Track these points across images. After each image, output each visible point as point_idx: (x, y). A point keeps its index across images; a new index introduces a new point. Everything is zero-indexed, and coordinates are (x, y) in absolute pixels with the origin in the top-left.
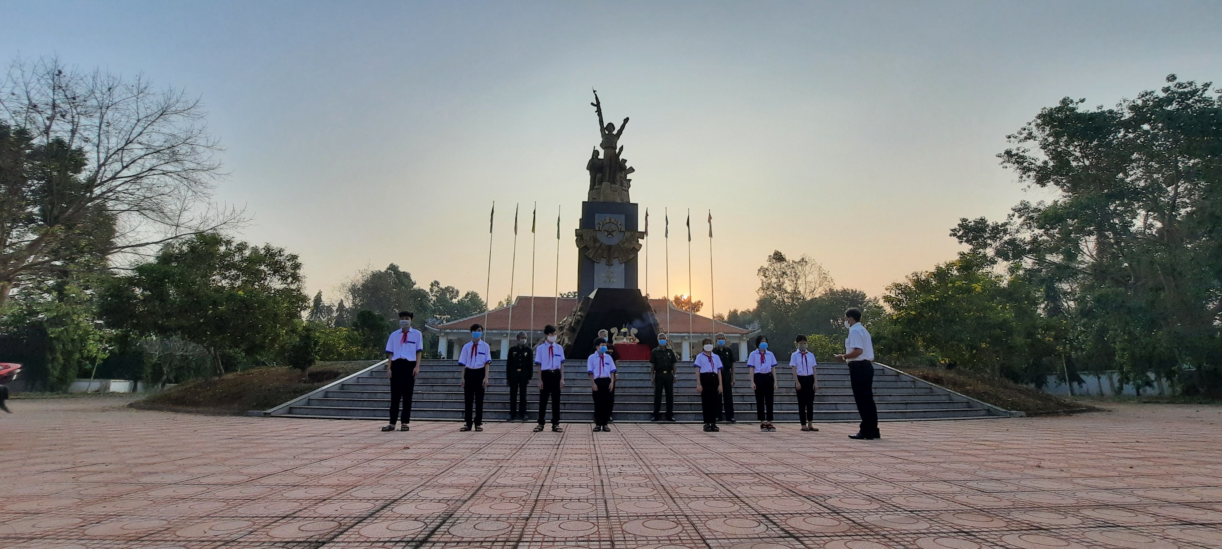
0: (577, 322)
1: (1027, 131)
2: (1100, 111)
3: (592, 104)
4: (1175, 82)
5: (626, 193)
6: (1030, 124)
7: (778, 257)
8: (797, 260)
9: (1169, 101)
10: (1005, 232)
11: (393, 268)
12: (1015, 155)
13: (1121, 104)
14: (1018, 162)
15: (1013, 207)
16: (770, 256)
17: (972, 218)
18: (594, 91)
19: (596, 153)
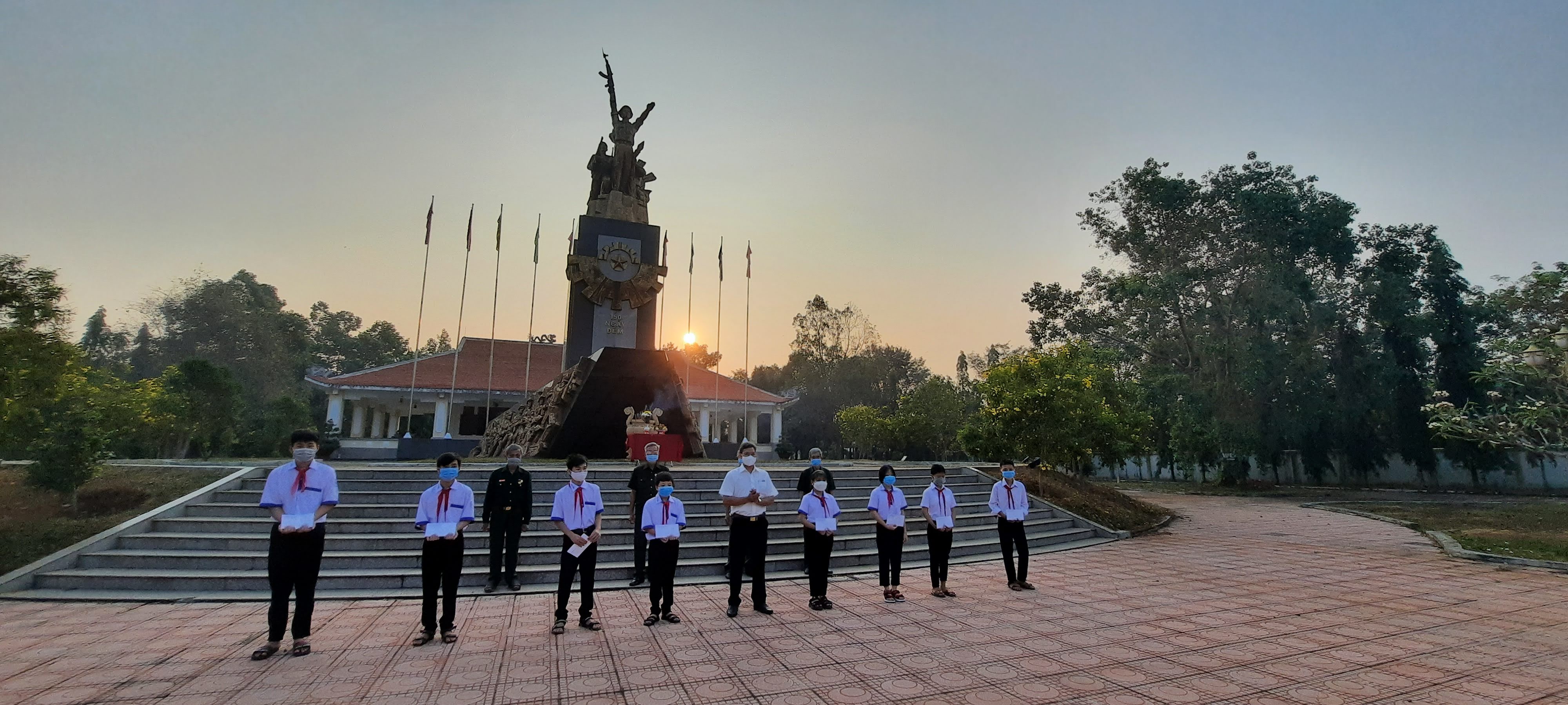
0: (571, 394)
1: (1110, 191)
2: (1180, 179)
3: (601, 73)
4: (1254, 161)
5: (645, 209)
6: (1114, 183)
7: (819, 304)
8: (841, 310)
9: (1248, 179)
10: (1077, 301)
11: (243, 276)
12: (1094, 216)
13: (1206, 176)
14: (1096, 224)
15: (1084, 273)
16: (809, 302)
17: (1046, 282)
18: (605, 56)
19: (603, 146)
